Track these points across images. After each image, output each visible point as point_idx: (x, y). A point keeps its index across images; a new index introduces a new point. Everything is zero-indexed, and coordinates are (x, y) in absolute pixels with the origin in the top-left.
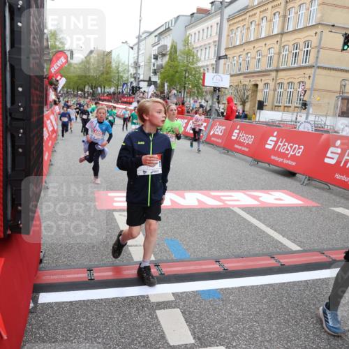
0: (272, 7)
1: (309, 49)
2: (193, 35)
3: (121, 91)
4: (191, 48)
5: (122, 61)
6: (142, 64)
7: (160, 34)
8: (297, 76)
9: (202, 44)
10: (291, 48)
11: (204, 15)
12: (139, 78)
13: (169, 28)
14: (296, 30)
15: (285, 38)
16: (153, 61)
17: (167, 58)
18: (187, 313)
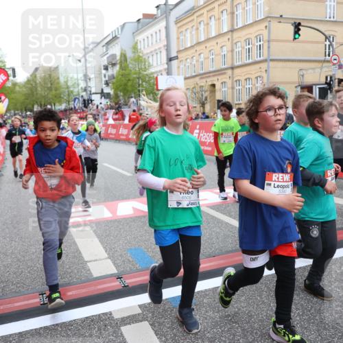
0: (219, 5)
1: (261, 43)
2: (142, 41)
3: (73, 107)
4: (141, 55)
5: (71, 75)
6: (92, 76)
7: (108, 43)
8: (253, 71)
9: (153, 49)
10: (244, 44)
11: (151, 20)
12: (90, 91)
13: (116, 36)
14: (246, 26)
15: (236, 35)
16: (104, 72)
17: (118, 67)
18: (156, 324)
